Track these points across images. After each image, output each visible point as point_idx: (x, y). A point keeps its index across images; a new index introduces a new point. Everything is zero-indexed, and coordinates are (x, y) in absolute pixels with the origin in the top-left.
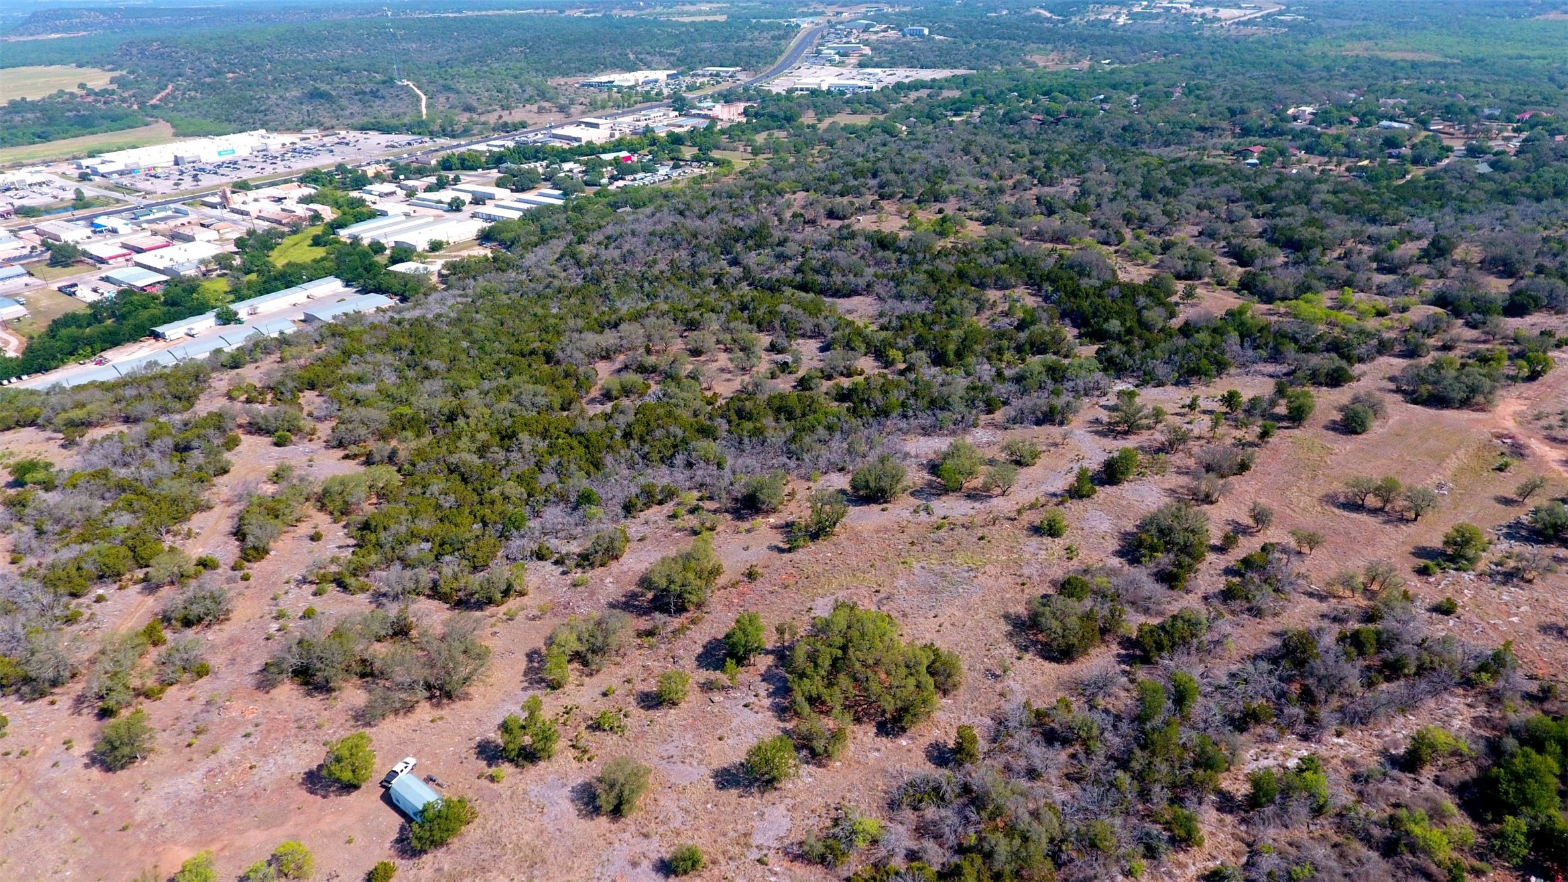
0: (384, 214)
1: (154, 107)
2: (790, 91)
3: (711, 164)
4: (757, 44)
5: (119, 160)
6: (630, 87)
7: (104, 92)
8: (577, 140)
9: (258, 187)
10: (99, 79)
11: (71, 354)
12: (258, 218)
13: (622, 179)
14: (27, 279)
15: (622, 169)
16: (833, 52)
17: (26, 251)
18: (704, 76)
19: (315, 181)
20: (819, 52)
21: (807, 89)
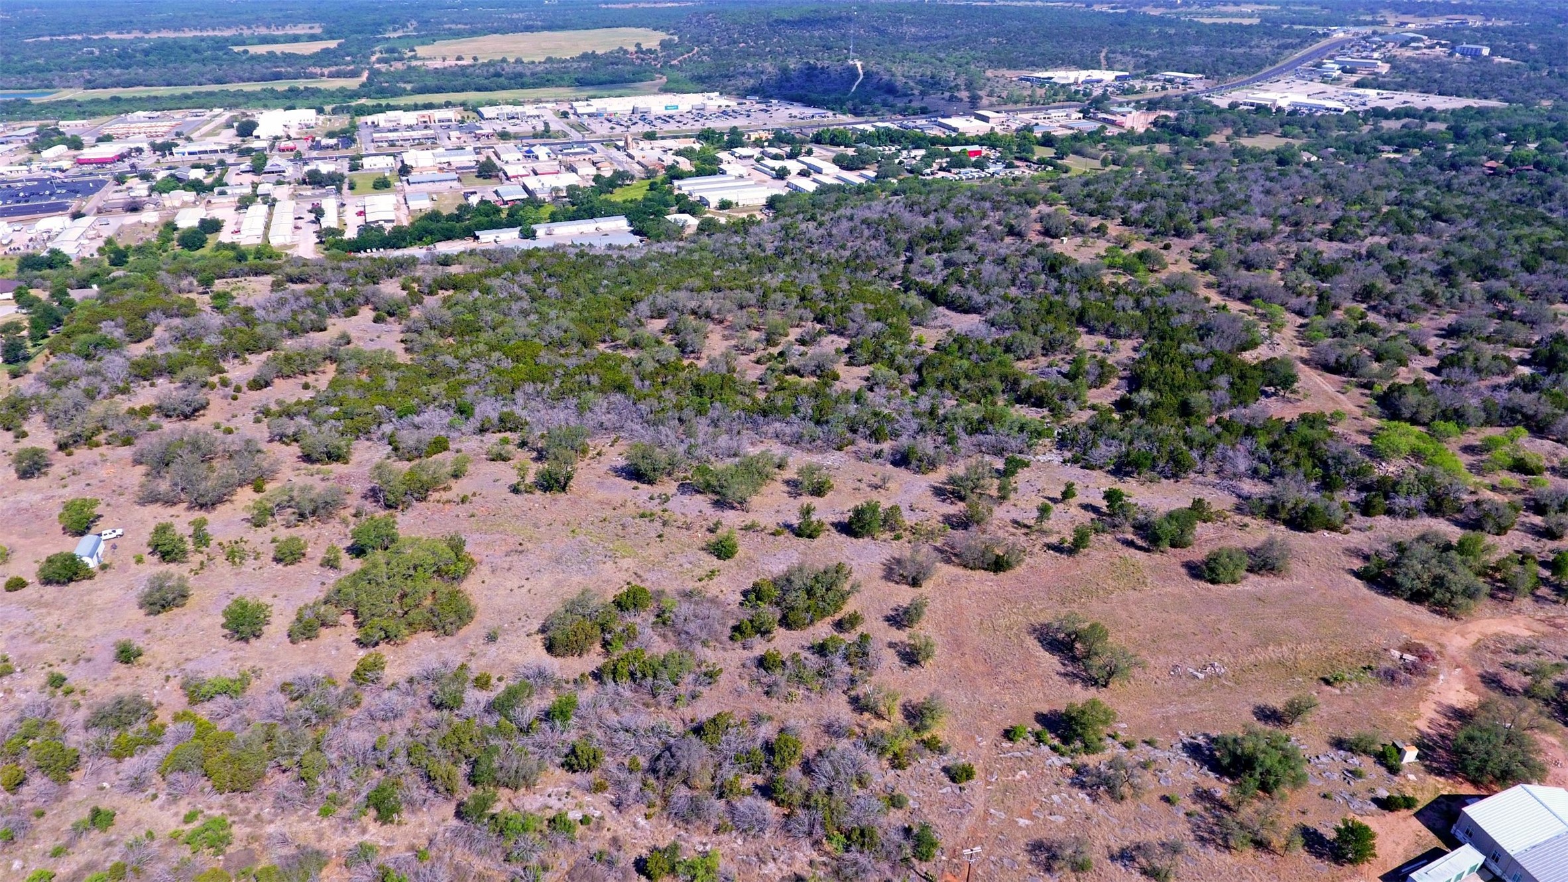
0: (724, 173)
1: (671, 66)
2: (1233, 106)
3: (1050, 168)
4: (1255, 51)
5: (597, 105)
6: (1063, 86)
7: (650, 51)
8: (955, 130)
9: (663, 138)
10: (652, 40)
11: (420, 239)
12: (638, 163)
13: (950, 171)
14: (455, 184)
15: (958, 162)
16: (1337, 66)
17: (474, 164)
18: (1157, 80)
19: (707, 139)
20: (1319, 65)
21: (1252, 105)
